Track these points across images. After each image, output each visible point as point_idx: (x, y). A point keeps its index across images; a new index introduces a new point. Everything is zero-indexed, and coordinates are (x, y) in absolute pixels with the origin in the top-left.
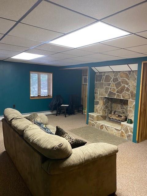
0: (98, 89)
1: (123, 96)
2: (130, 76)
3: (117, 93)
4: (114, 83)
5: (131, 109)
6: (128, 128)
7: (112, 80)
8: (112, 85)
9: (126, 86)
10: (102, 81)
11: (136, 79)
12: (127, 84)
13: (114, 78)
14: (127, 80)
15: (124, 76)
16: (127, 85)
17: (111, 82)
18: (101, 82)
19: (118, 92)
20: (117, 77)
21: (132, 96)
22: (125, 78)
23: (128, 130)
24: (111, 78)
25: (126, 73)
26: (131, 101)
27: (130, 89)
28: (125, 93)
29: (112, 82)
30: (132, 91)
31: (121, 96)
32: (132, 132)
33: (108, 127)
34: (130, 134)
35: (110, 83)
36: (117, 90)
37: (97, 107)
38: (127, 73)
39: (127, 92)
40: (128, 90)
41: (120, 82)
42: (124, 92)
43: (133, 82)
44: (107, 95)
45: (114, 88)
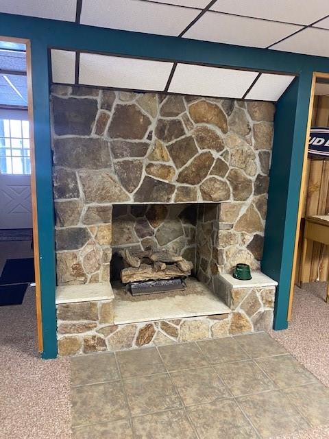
0: (81, 173)
1: (204, 193)
2: (229, 119)
3: (178, 185)
4: (165, 144)
5: (232, 231)
6: (258, 295)
7: (152, 128)
8: (157, 151)
9: (216, 155)
10: (100, 131)
11: (250, 129)
12: (219, 148)
13: (160, 121)
14: (219, 132)
15: (209, 116)
16: (218, 151)
17: (150, 138)
18: (93, 135)
19: (182, 178)
20: (179, 117)
21: (235, 188)
22: (210, 126)
23: (257, 301)
24: (150, 123)
25: (217, 107)
26: (234, 206)
27: (228, 164)
28: (211, 180)
29: (154, 137)
30: (236, 172)
31: (199, 191)
32: (270, 302)
33: (177, 322)
34: (263, 311)
35: (146, 145)
36: (177, 172)
37: (75, 257)
38: (219, 105)
39: (216, 177)
40: (221, 167)
41: (190, 138)
42: (209, 177)
43: (239, 141)
44: (131, 196)
45: (167, 164)
